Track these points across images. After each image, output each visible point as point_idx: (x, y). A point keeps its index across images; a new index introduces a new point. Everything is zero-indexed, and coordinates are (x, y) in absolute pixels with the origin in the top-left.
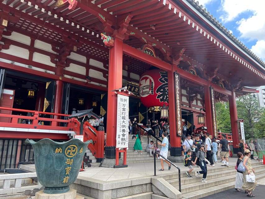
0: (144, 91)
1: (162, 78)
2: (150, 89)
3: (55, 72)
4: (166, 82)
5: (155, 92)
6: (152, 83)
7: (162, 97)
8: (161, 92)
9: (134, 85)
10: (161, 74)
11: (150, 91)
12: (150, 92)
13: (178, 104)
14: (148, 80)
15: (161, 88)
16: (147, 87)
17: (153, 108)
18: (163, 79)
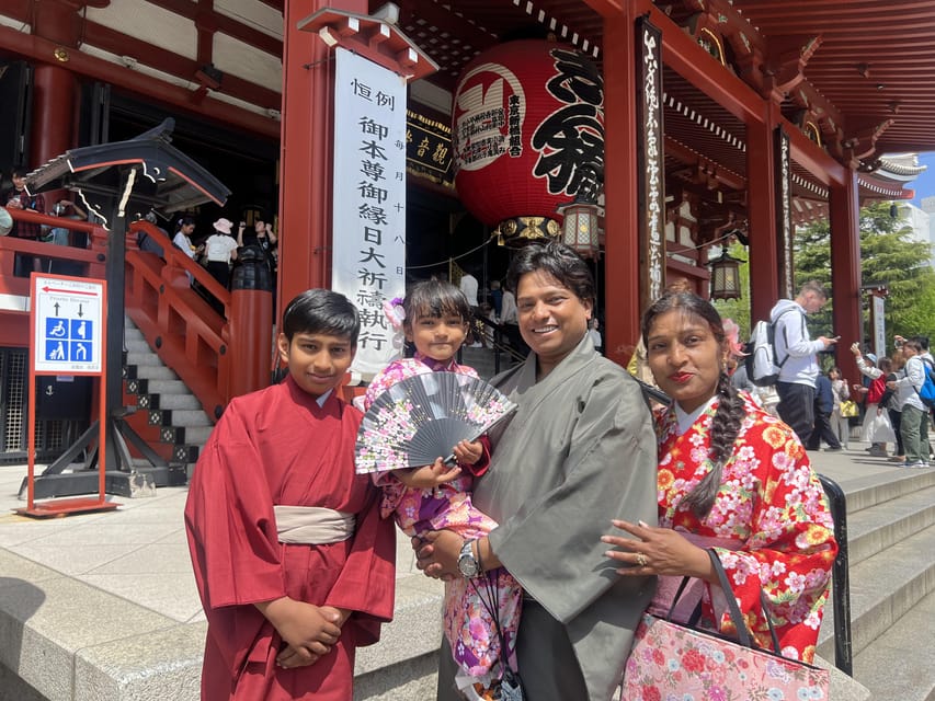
0: (475, 139)
1: (560, 79)
2: (504, 131)
3: (31, 24)
4: (579, 101)
5: (526, 146)
6: (515, 100)
7: (559, 167)
8: (556, 143)
9: (431, 128)
10: (558, 60)
11: (502, 139)
12: (506, 145)
13: (654, 181)
14: (497, 87)
15: (555, 124)
16: (491, 120)
17: (514, 227)
18: (566, 84)
